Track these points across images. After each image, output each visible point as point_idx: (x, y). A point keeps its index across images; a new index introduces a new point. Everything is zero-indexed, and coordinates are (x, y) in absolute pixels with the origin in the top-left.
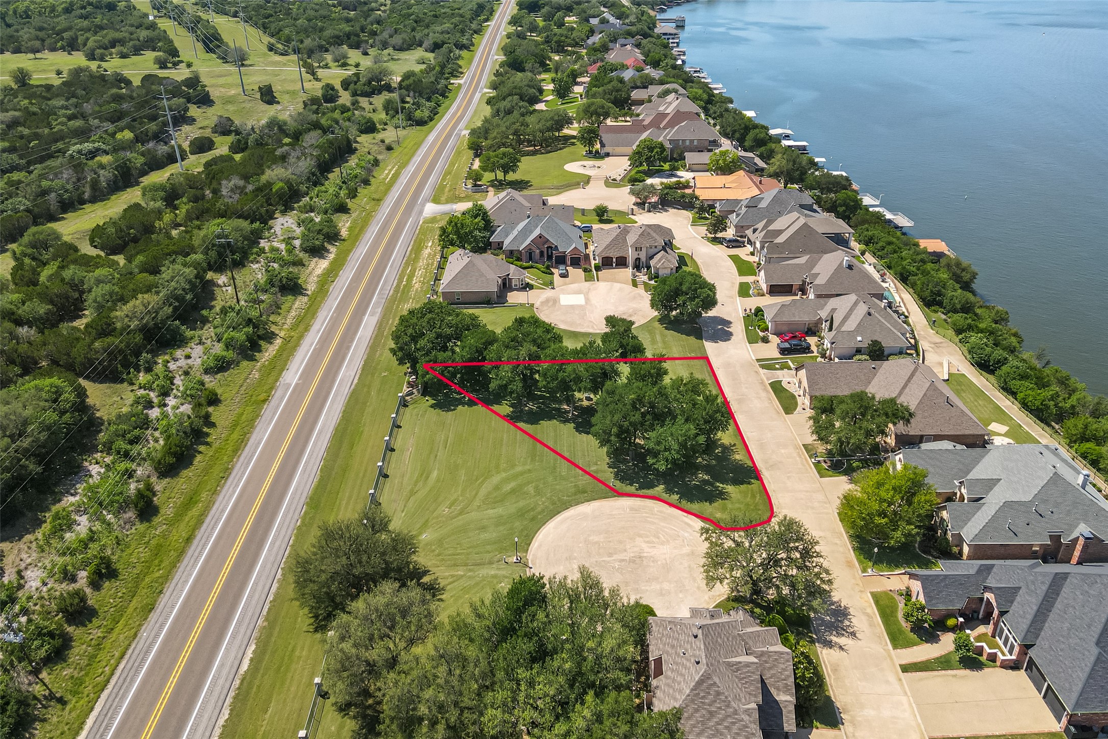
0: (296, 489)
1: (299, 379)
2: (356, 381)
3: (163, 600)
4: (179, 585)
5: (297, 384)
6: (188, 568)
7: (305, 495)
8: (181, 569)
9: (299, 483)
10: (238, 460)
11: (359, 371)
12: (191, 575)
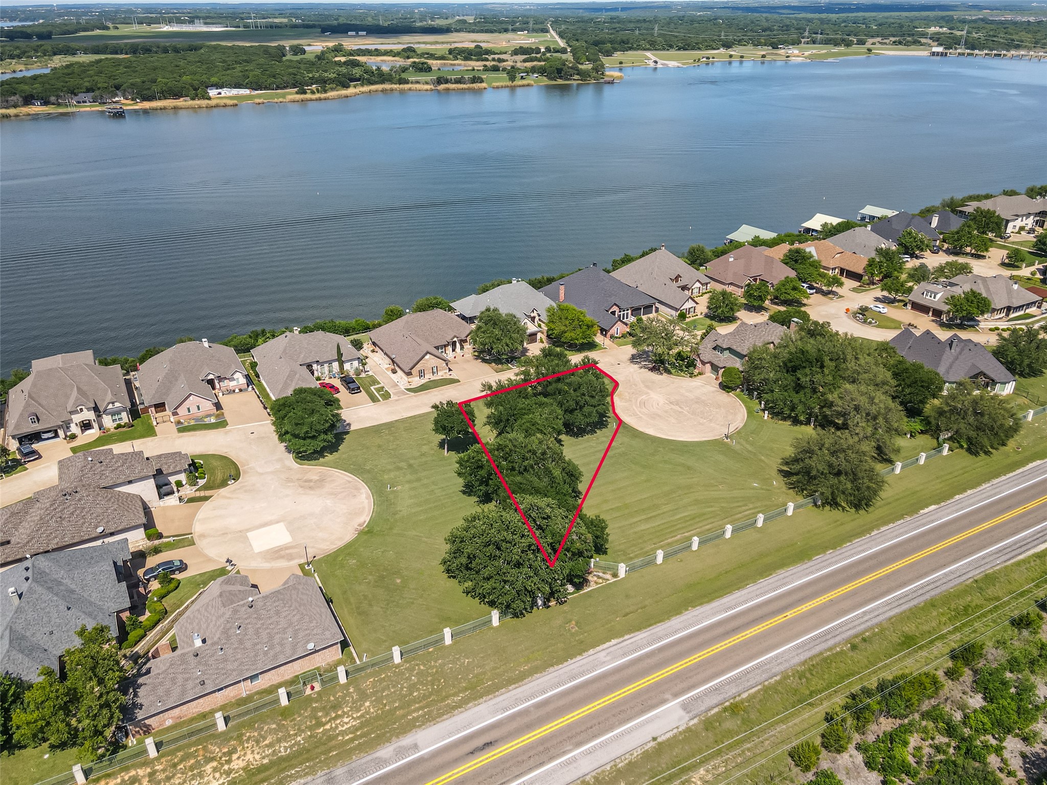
0: (808, 575)
1: (664, 701)
2: (614, 642)
3: (977, 574)
4: (958, 574)
5: (676, 695)
6: (945, 580)
7: (805, 566)
8: (951, 584)
9: (800, 578)
10: (835, 646)
11: (591, 651)
12: (945, 574)
